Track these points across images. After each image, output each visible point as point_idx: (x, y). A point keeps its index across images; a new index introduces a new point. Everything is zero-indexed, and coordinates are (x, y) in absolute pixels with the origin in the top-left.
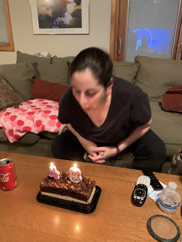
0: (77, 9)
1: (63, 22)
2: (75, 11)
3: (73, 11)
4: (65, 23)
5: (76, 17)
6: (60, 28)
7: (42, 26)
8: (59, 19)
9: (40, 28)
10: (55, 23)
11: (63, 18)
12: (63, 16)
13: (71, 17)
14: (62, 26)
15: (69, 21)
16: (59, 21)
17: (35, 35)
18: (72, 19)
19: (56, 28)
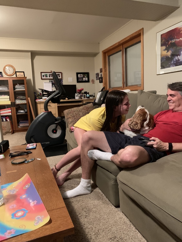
1: (179, 60)
4: (180, 61)
6: (176, 65)
7: (163, 67)
8: (176, 58)
9: (161, 69)
10: (172, 62)
11: (180, 56)
12: (179, 55)
14: (178, 64)
16: (176, 60)
17: (158, 75)
19: (173, 66)
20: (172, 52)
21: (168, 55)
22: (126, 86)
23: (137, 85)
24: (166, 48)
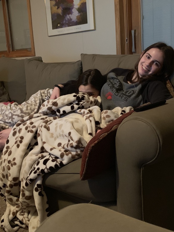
0: (82, 2)
1: (71, 19)
2: (80, 5)
3: (79, 6)
4: (73, 20)
5: (82, 12)
6: (69, 26)
7: (55, 27)
8: (68, 17)
9: (53, 29)
10: (64, 22)
12: (71, 13)
13: (78, 12)
14: (70, 24)
15: (76, 18)
16: (68, 19)
17: (49, 36)
18: (78, 15)
19: (66, 27)
20: (63, 9)
21: (59, 12)
22: (13, 50)
23: (26, 50)
24: (56, 3)
